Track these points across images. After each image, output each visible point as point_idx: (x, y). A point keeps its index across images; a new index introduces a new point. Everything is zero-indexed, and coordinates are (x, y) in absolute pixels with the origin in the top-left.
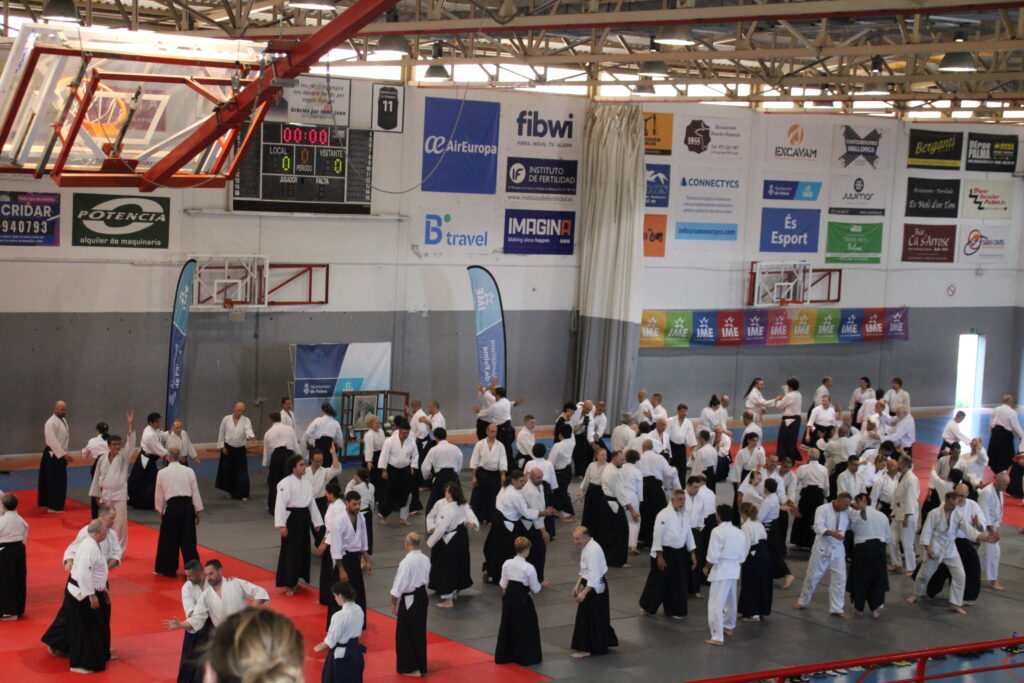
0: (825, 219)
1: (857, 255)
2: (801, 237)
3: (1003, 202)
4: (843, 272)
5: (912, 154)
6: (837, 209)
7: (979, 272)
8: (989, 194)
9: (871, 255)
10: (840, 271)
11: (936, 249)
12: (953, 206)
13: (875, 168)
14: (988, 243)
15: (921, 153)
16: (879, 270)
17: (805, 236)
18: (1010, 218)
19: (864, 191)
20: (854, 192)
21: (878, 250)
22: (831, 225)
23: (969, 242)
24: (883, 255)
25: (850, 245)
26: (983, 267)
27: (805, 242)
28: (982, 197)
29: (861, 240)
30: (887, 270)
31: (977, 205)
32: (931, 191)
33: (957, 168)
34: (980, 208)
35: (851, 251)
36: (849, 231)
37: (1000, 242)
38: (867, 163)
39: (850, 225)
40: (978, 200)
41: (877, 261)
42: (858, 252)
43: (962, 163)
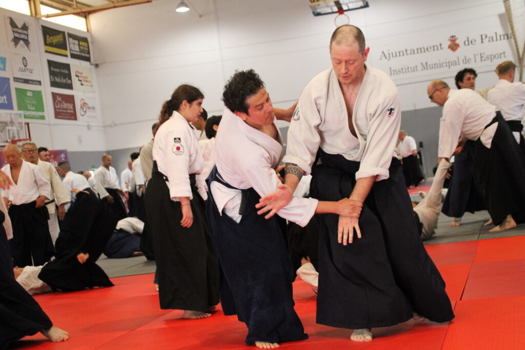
0: (14, 85)
1: (34, 113)
2: (3, 98)
3: (90, 82)
4: (30, 125)
5: (46, 44)
6: (17, 78)
7: (89, 127)
8: (83, 75)
9: (40, 114)
10: (28, 124)
11: (69, 111)
12: (69, 81)
13: (30, 51)
14: (89, 108)
15: (50, 43)
16: (46, 124)
17: (5, 97)
18: (94, 92)
19: (28, 67)
20: (23, 67)
21: (43, 110)
22: (17, 89)
23: (81, 107)
24: (45, 114)
25: (28, 105)
26: (90, 124)
27: (6, 102)
28: (81, 77)
29: (33, 102)
30: (49, 125)
31: (80, 82)
32: (58, 70)
33: (66, 56)
34: (82, 85)
35: (30, 110)
36: (27, 96)
37: (94, 108)
38: (26, 46)
39: (26, 90)
40: (80, 79)
41: (43, 118)
42: (33, 110)
43: (68, 53)
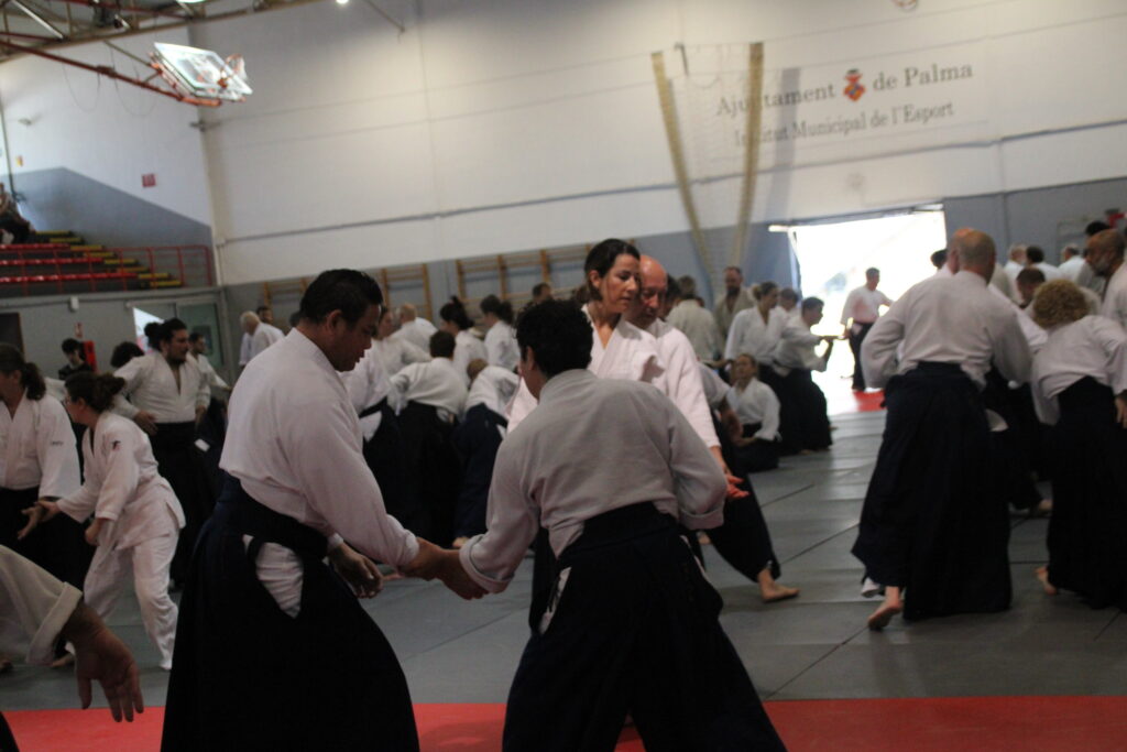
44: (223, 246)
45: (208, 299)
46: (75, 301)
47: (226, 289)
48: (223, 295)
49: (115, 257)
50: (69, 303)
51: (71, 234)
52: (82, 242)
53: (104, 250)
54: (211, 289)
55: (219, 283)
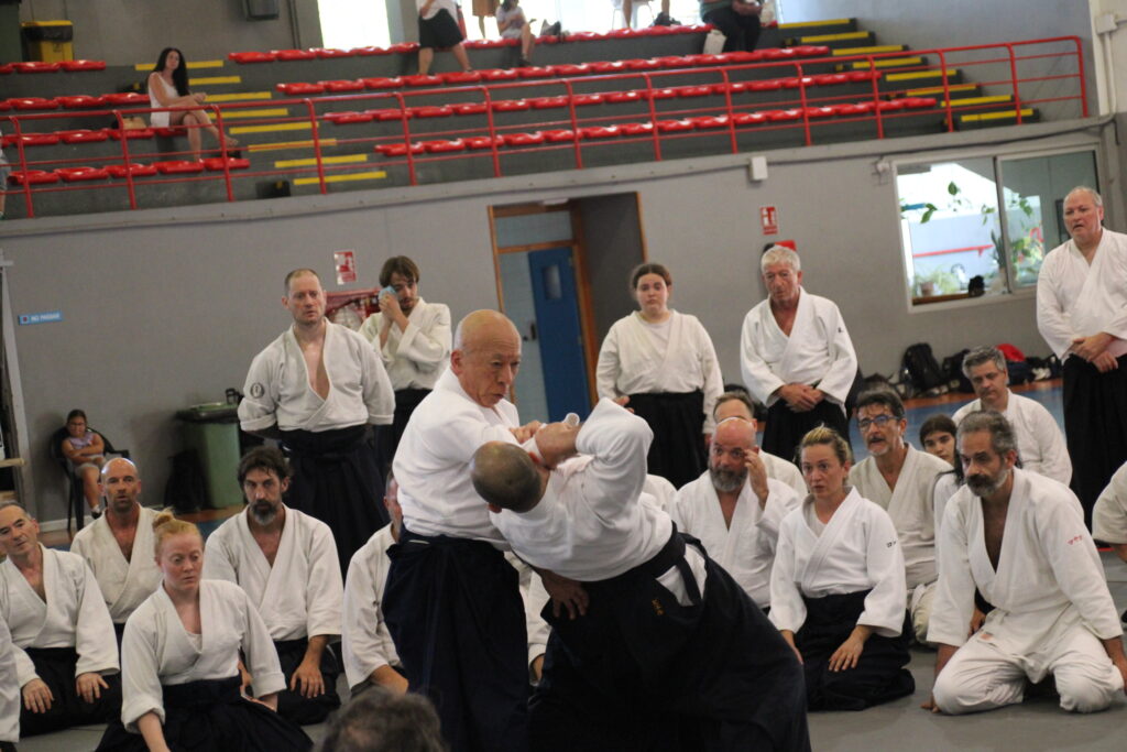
44: (1111, 33)
45: (1081, 143)
46: (759, 163)
47: (1114, 120)
48: (1109, 131)
49: (924, 65)
50: (748, 168)
51: (853, 25)
52: (872, 40)
53: (906, 51)
54: (1086, 122)
55: (1103, 110)
